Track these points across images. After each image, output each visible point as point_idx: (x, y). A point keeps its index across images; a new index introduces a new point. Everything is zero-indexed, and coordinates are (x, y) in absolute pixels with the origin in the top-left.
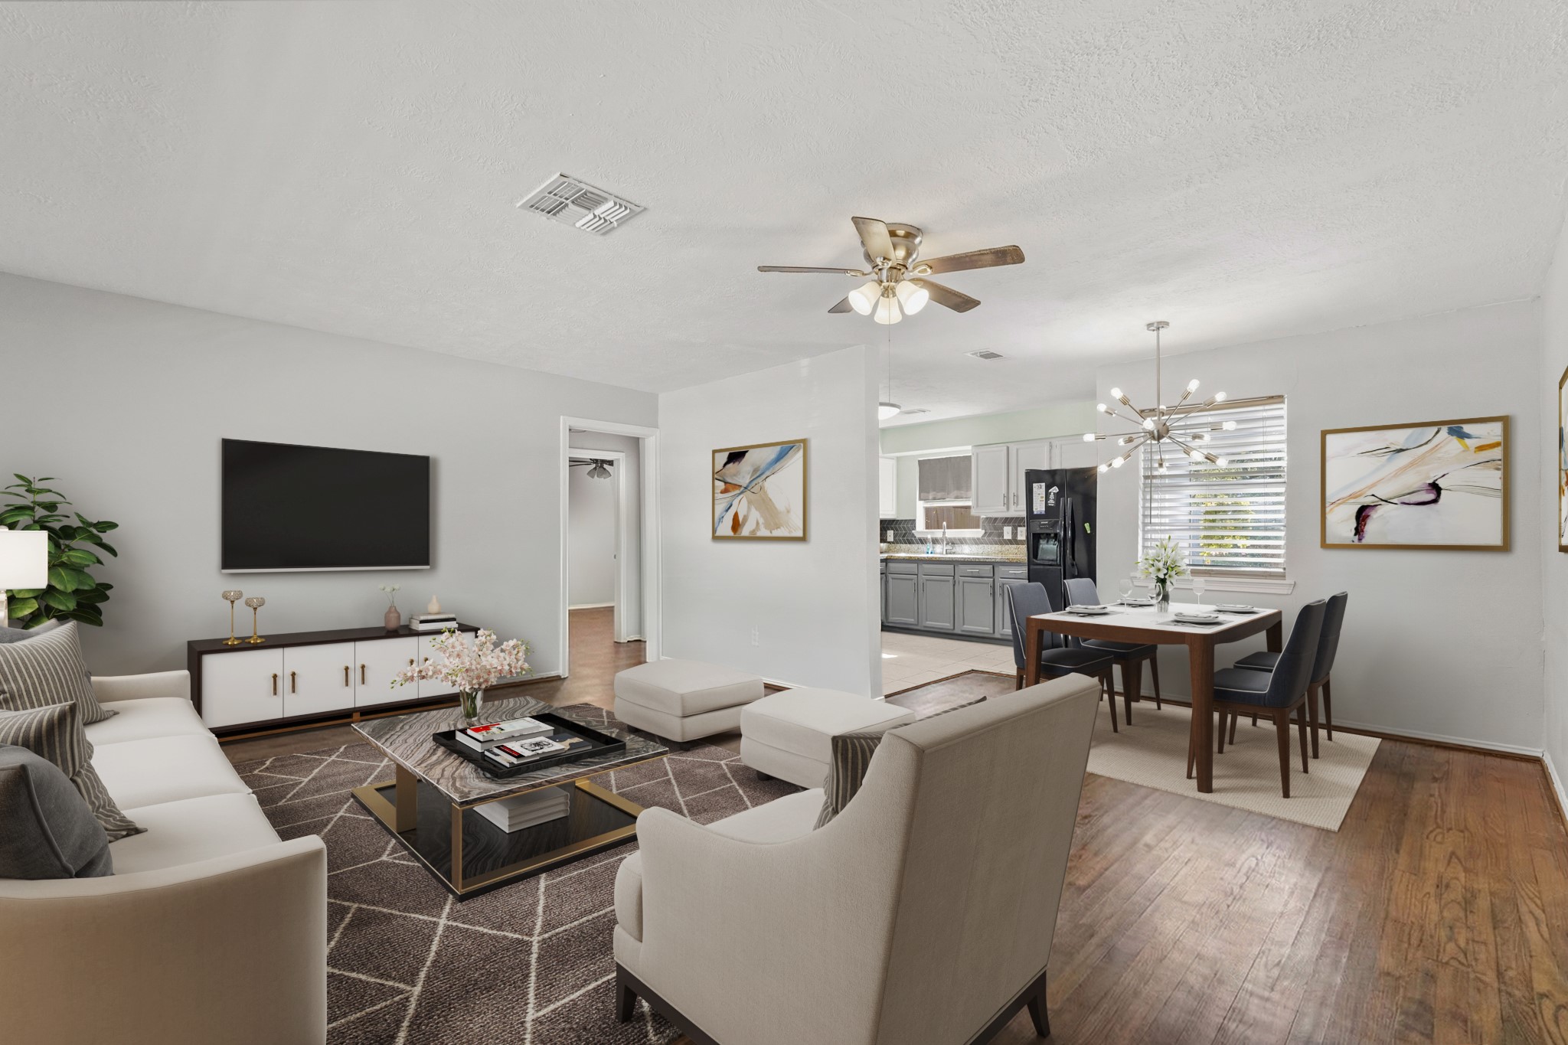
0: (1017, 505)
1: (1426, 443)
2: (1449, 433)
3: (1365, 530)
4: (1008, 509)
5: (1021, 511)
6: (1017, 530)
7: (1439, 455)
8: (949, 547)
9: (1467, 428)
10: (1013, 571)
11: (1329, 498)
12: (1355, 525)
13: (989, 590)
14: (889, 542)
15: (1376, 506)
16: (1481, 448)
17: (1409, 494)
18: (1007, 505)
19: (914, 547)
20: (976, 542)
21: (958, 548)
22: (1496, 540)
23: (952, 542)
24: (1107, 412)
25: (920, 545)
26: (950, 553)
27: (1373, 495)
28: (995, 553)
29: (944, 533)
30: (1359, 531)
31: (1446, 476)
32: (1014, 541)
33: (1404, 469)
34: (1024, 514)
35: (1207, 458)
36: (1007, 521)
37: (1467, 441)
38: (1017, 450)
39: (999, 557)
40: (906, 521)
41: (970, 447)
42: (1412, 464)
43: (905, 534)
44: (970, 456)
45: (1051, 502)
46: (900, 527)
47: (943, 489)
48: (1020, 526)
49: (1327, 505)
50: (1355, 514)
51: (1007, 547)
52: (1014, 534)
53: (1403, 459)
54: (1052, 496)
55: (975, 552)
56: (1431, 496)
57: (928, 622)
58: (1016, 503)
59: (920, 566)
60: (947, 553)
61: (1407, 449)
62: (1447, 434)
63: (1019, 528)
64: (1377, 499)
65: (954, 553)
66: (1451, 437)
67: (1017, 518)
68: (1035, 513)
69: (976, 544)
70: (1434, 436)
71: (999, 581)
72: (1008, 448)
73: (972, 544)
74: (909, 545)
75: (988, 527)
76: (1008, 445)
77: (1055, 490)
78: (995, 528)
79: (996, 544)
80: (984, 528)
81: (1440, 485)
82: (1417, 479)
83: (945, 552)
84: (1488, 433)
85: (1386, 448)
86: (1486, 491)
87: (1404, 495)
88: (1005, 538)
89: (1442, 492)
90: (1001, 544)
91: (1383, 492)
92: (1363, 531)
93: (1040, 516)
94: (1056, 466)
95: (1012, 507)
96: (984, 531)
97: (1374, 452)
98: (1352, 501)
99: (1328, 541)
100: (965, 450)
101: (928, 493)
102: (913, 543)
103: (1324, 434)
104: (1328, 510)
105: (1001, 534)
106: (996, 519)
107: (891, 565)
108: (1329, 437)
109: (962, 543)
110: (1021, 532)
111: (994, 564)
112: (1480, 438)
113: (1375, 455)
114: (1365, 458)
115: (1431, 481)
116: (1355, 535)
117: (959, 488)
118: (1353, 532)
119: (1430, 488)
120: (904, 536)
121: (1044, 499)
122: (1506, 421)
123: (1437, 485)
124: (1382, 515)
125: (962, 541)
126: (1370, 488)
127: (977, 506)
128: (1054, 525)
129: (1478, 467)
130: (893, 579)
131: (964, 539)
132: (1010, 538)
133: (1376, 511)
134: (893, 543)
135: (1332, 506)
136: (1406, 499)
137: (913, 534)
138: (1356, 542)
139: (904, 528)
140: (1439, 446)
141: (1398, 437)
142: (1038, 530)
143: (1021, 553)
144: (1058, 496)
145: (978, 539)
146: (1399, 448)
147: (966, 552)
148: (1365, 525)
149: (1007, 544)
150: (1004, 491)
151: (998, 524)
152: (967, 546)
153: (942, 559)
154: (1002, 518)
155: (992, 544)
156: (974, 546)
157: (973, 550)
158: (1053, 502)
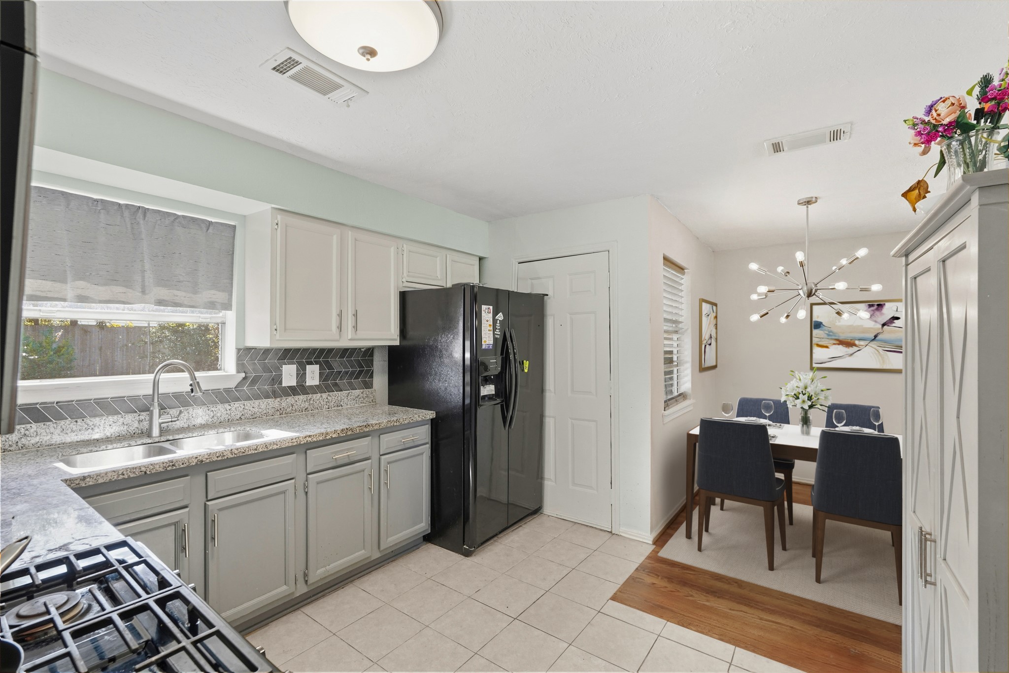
6: (305, 370)
36: (288, 354)
45: (497, 333)
47: (128, 284)
48: (311, 363)
51: (291, 400)
52: (301, 376)
54: (498, 325)
69: (223, 401)
73: (214, 403)
75: (250, 368)
77: (500, 317)
78: (267, 369)
79: (267, 397)
88: (283, 385)
90: (275, 395)
105: (278, 379)
110: (313, 372)
121: (492, 328)
132: (293, 383)
144: (503, 325)
145: (228, 391)
151: (270, 361)
152: (205, 408)
153: (275, 447)
154: (280, 350)
155: (257, 397)
156: (220, 406)
157: (219, 415)
158: (499, 333)
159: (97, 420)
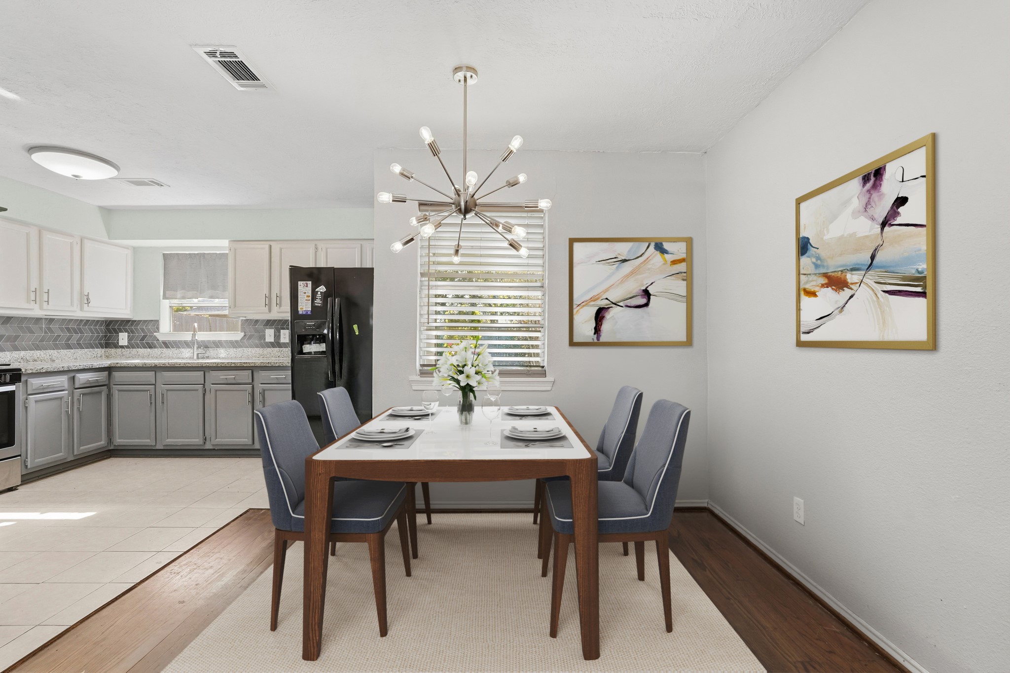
0: (280, 306)
1: (641, 256)
2: (655, 248)
3: (601, 329)
4: (270, 311)
5: (284, 312)
6: (280, 333)
7: (649, 266)
8: (200, 351)
9: (666, 246)
10: (273, 375)
11: (576, 301)
12: (594, 325)
13: (248, 398)
14: (122, 347)
15: (609, 308)
16: (674, 262)
17: (631, 298)
18: (269, 305)
19: (156, 351)
20: (234, 344)
21: (212, 352)
22: (682, 337)
23: (205, 345)
24: (402, 174)
25: (165, 350)
26: (203, 358)
27: (607, 299)
28: (255, 357)
29: (194, 335)
30: (597, 330)
31: (653, 284)
32: (277, 344)
33: (627, 276)
34: (287, 316)
35: (511, 245)
36: (269, 323)
37: (666, 255)
38: (281, 249)
39: (258, 361)
40: (145, 321)
41: (225, 243)
42: (632, 273)
43: (144, 337)
44: (227, 254)
45: (318, 302)
46: (136, 329)
48: (284, 329)
49: (575, 306)
50: (594, 315)
51: (268, 350)
52: (277, 336)
53: (627, 268)
54: (319, 295)
55: (233, 355)
56: (643, 301)
57: (169, 440)
58: (279, 304)
59: (158, 374)
60: (198, 358)
61: (629, 260)
62: (654, 249)
63: (282, 331)
64: (610, 302)
65: (208, 358)
66: (656, 252)
67: (280, 321)
68: (300, 313)
69: (234, 347)
70: (646, 250)
71: (259, 388)
72: (270, 246)
73: (230, 347)
74: (149, 350)
75: (247, 330)
76: (271, 243)
77: (322, 289)
78: (257, 331)
79: (257, 347)
80: (243, 330)
81: (650, 292)
82: (634, 286)
83: (195, 357)
84: (678, 251)
85: (615, 258)
86: (676, 297)
87: (627, 299)
88: (266, 341)
89: (651, 297)
90: (262, 347)
91: (614, 296)
92: (600, 331)
93: (305, 317)
94: (322, 264)
95: (275, 309)
96: (243, 334)
97: (607, 261)
98: (592, 303)
99: (575, 340)
100: (221, 245)
101: (176, 291)
102: (155, 347)
103: (572, 241)
104: (575, 311)
105: (263, 338)
106: (257, 321)
107: (117, 375)
108: (577, 246)
109: (218, 347)
110: (285, 333)
111: (253, 369)
112: (673, 254)
113: (608, 263)
114: (601, 266)
115: (644, 288)
116: (595, 334)
117: (214, 287)
118: (593, 331)
119: (643, 294)
120: (142, 339)
121: (310, 298)
122: (689, 242)
123: (648, 291)
124: (613, 316)
125: (218, 344)
126: (605, 293)
127: (235, 306)
128: (320, 326)
129: (672, 277)
130: (119, 391)
131: (220, 342)
132: (272, 341)
133: (609, 313)
134: (127, 347)
135: (578, 307)
136: (629, 302)
137: (155, 337)
138: (596, 340)
139: (143, 330)
140: (649, 259)
141: (622, 250)
142: (303, 332)
143: (284, 356)
144: (325, 296)
145: (237, 342)
146: (623, 258)
147: (222, 356)
148: (601, 325)
149: (269, 347)
150: (266, 291)
151: (259, 326)
152: (224, 349)
153: (189, 365)
154: (264, 320)
155: (251, 347)
156: (231, 349)
157: (231, 354)
158: (321, 302)
159: (183, 350)
